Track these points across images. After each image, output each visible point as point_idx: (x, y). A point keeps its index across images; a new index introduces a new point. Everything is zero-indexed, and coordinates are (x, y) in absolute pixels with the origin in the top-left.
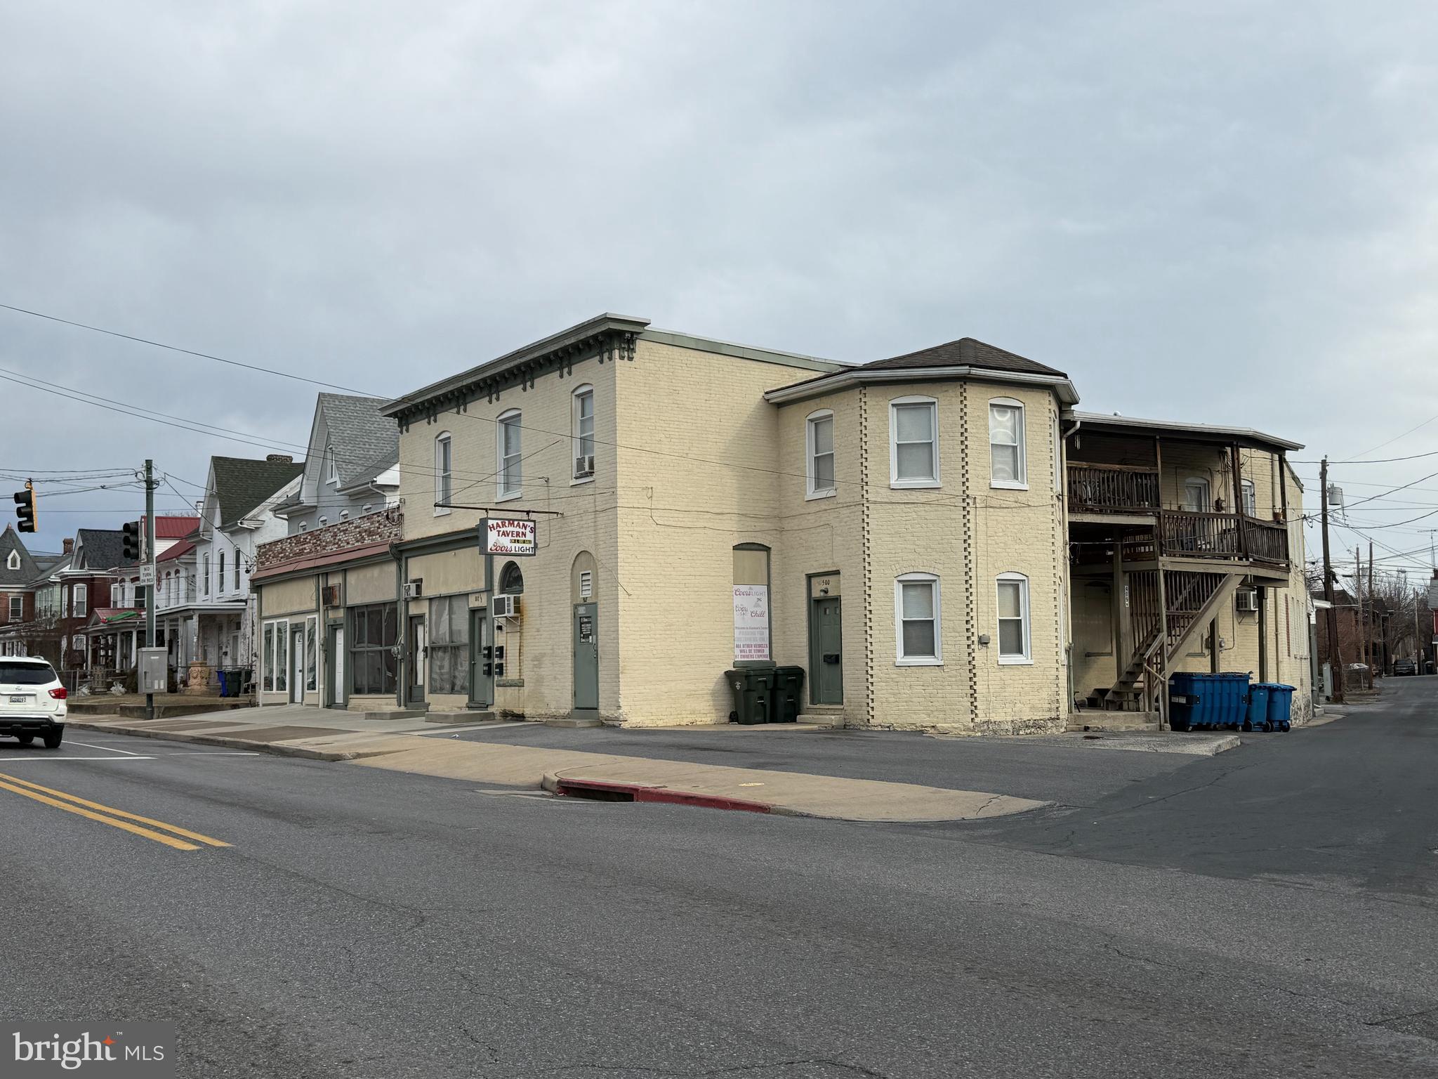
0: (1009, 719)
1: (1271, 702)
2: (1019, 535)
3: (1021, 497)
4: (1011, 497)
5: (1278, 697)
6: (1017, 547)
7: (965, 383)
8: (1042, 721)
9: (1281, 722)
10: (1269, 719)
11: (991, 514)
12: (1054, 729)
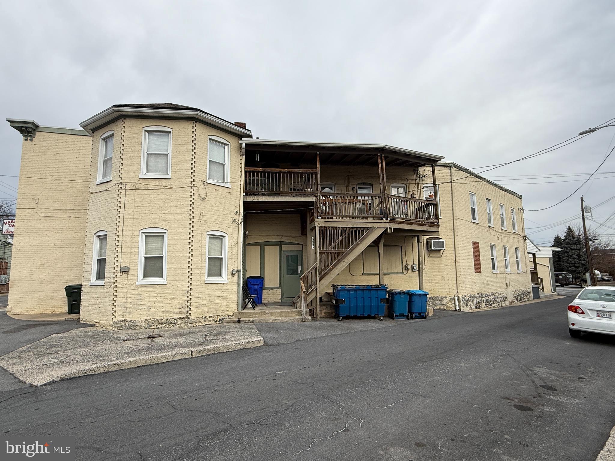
0: (144, 318)
1: (410, 302)
2: (162, 206)
3: (165, 183)
4: (157, 183)
5: (416, 299)
6: (160, 212)
7: (125, 119)
8: (173, 320)
9: (420, 314)
10: (410, 311)
11: (139, 193)
12: (182, 325)
